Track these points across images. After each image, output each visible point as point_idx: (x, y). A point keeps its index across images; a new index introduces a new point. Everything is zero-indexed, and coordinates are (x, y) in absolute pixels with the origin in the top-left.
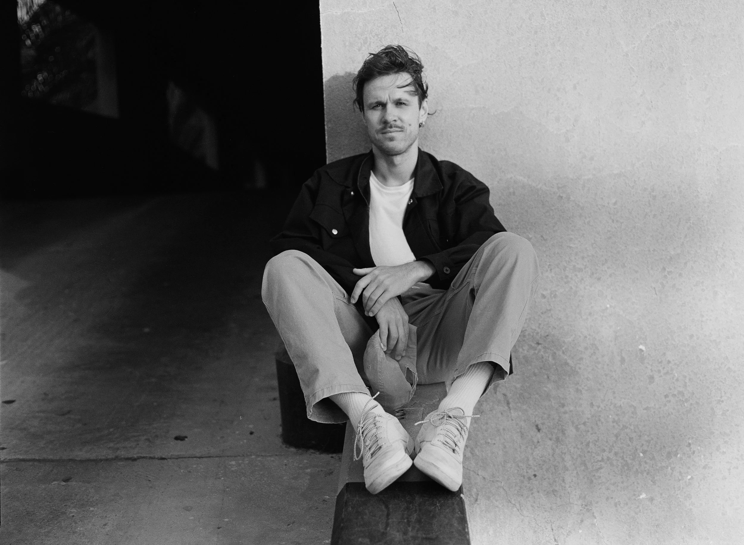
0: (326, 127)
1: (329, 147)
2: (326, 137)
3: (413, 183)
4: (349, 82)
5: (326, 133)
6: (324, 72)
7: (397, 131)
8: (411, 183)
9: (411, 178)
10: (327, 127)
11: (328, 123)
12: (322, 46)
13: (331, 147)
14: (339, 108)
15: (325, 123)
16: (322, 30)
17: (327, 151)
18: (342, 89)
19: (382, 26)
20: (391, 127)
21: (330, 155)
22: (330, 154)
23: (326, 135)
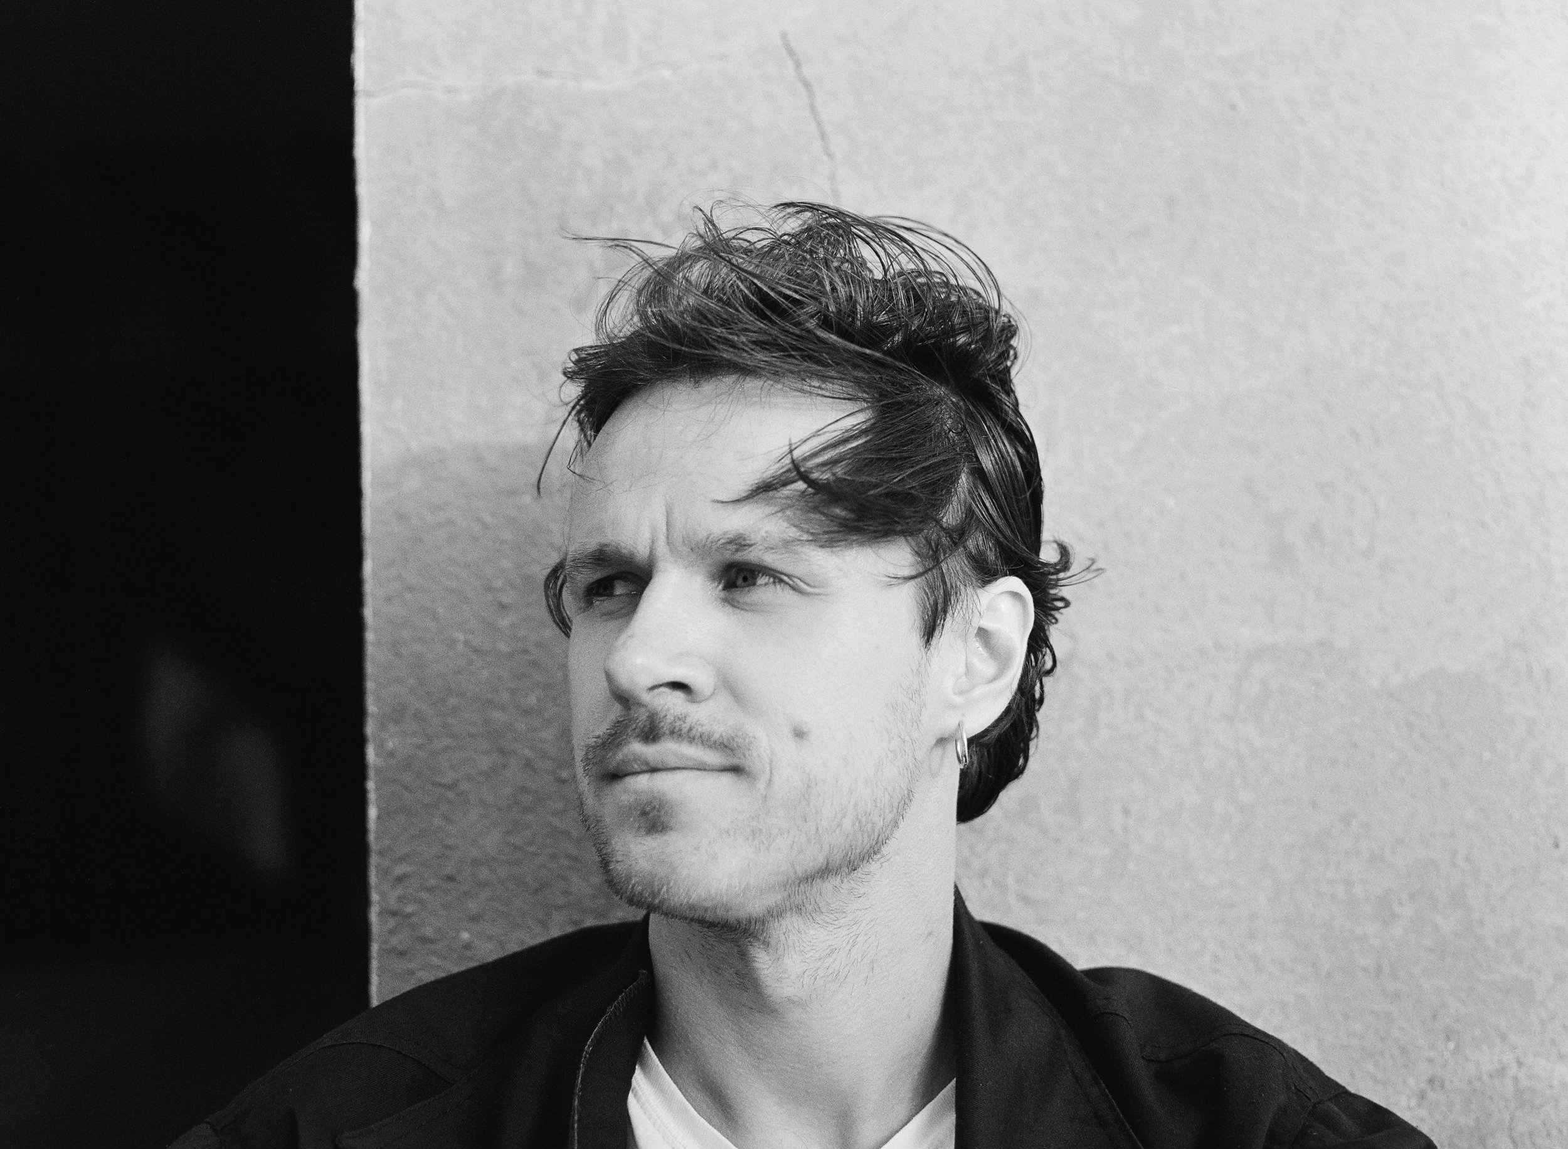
0: (371, 754)
1: (384, 872)
2: (372, 812)
3: (951, 1119)
4: (514, 492)
5: (371, 785)
6: (367, 429)
7: (702, 768)
8: (932, 1122)
9: (926, 1093)
10: (380, 746)
11: (382, 726)
12: (365, 279)
13: (399, 870)
14: (453, 642)
15: (370, 728)
16: (365, 190)
17: (375, 896)
18: (476, 528)
19: (714, 165)
20: (651, 734)
21: (392, 922)
22: (394, 914)
23: (372, 796)
